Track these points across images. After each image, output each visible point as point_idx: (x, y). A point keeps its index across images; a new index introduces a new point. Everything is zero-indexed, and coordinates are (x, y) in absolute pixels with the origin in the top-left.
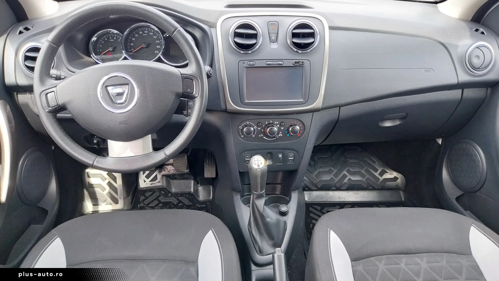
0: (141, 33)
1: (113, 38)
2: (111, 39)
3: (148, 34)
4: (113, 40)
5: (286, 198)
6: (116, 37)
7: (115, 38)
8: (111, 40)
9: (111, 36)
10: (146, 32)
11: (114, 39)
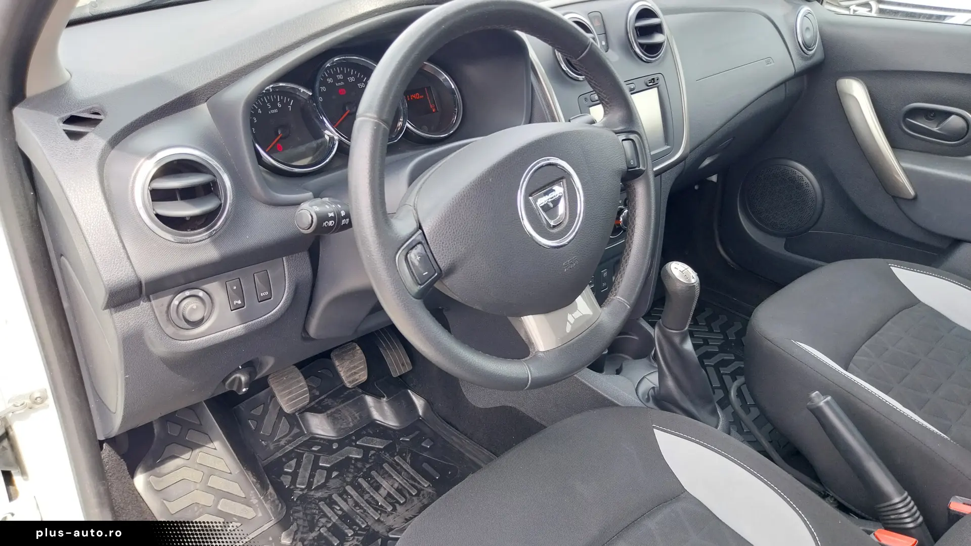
0: (330, 80)
1: (274, 106)
2: (271, 109)
3: (345, 80)
4: (276, 111)
5: (626, 337)
6: (281, 101)
7: (279, 105)
8: (273, 111)
9: (269, 101)
10: (340, 77)
11: (277, 108)
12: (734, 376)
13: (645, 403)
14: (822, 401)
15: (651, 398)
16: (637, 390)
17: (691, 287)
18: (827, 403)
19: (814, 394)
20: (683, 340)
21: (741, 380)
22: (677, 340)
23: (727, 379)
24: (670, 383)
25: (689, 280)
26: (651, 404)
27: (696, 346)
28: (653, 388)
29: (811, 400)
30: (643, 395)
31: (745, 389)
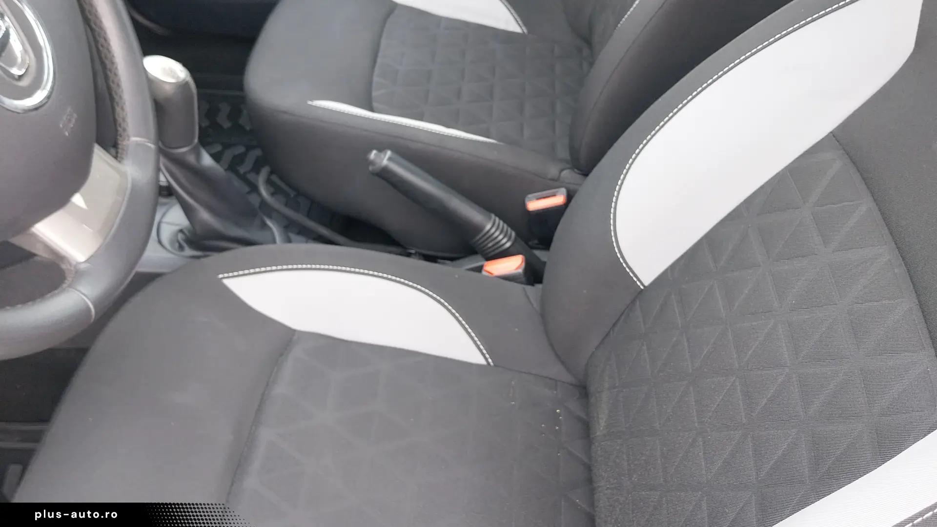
12: (256, 169)
13: (178, 253)
14: (384, 159)
15: (185, 245)
16: (160, 242)
17: (184, 86)
18: (390, 159)
19: (373, 155)
20: (198, 157)
21: (265, 171)
22: (191, 159)
23: (251, 177)
24: (205, 215)
25: (178, 77)
26: (189, 252)
27: (216, 157)
28: (181, 231)
29: (372, 163)
30: (172, 243)
31: (274, 178)
